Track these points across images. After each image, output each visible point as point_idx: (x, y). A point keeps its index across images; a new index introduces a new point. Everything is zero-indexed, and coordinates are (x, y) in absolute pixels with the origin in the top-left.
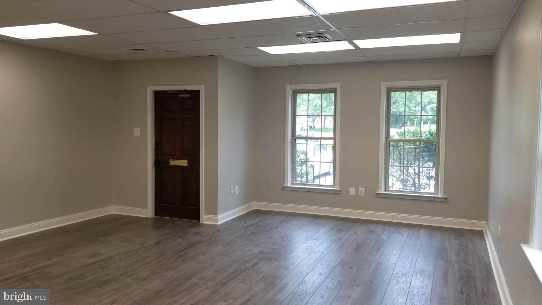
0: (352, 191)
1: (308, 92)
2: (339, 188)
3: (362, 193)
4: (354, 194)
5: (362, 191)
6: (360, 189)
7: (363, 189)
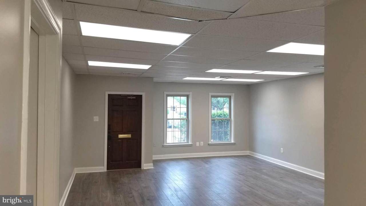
0: (198, 144)
1: (173, 96)
2: (192, 143)
3: (202, 145)
4: (199, 145)
5: (202, 143)
6: (201, 142)
7: (202, 142)
